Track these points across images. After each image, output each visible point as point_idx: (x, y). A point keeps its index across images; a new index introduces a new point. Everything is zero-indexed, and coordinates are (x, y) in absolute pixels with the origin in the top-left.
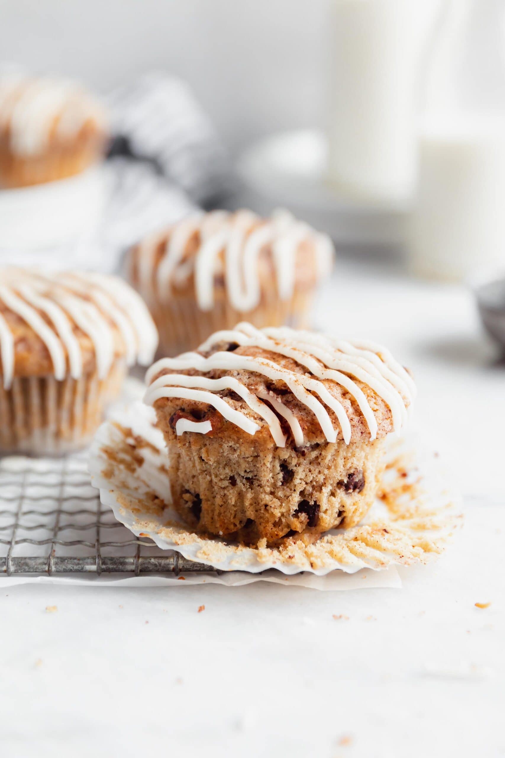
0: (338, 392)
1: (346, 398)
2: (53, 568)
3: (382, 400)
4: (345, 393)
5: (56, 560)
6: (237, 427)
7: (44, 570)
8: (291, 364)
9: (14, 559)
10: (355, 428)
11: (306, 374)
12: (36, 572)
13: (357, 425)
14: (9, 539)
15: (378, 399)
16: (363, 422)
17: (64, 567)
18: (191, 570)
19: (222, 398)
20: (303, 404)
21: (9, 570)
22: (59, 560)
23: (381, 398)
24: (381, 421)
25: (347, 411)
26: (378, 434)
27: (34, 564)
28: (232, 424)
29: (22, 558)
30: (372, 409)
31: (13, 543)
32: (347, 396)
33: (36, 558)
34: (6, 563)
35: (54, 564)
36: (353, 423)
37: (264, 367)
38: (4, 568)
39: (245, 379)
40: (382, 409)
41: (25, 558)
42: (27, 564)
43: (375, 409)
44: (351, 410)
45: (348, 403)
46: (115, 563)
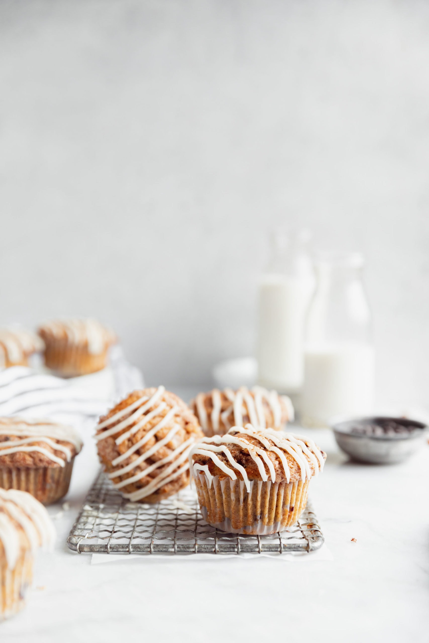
0: (273, 457)
1: (277, 460)
2: (152, 550)
3: (297, 464)
4: (277, 458)
5: (154, 546)
6: (220, 469)
7: (148, 550)
8: (257, 442)
9: (132, 545)
10: (279, 475)
11: (262, 448)
12: (144, 552)
13: (280, 474)
14: (130, 537)
15: (295, 462)
16: (283, 472)
17: (158, 549)
18: (224, 551)
19: (217, 455)
20: (254, 461)
21: (130, 550)
22: (155, 546)
23: (296, 462)
24: (294, 474)
25: (275, 466)
26: (290, 479)
27: (142, 547)
28: (218, 468)
29: (136, 545)
30: (290, 467)
31: (132, 538)
32: (278, 459)
33: (143, 545)
34: (128, 547)
35: (153, 548)
36: (278, 472)
37: (241, 442)
38: (127, 549)
39: (231, 447)
40: (295, 468)
41: (138, 545)
42: (139, 548)
43: (292, 467)
44: (277, 466)
45: (277, 462)
46: (184, 548)
